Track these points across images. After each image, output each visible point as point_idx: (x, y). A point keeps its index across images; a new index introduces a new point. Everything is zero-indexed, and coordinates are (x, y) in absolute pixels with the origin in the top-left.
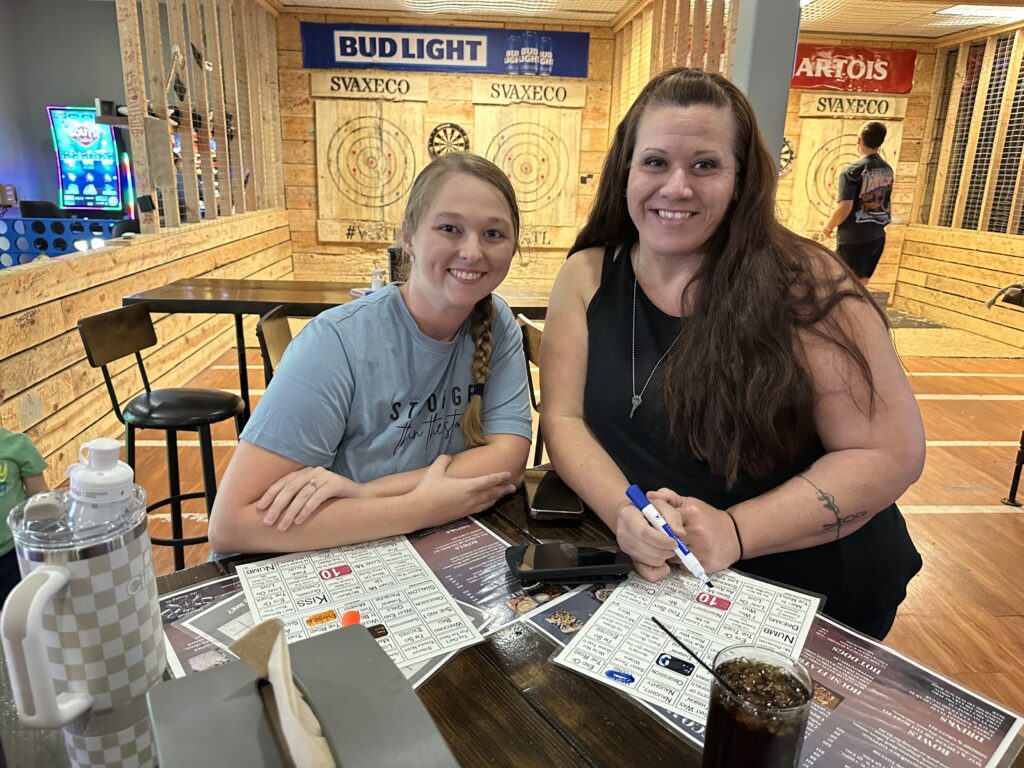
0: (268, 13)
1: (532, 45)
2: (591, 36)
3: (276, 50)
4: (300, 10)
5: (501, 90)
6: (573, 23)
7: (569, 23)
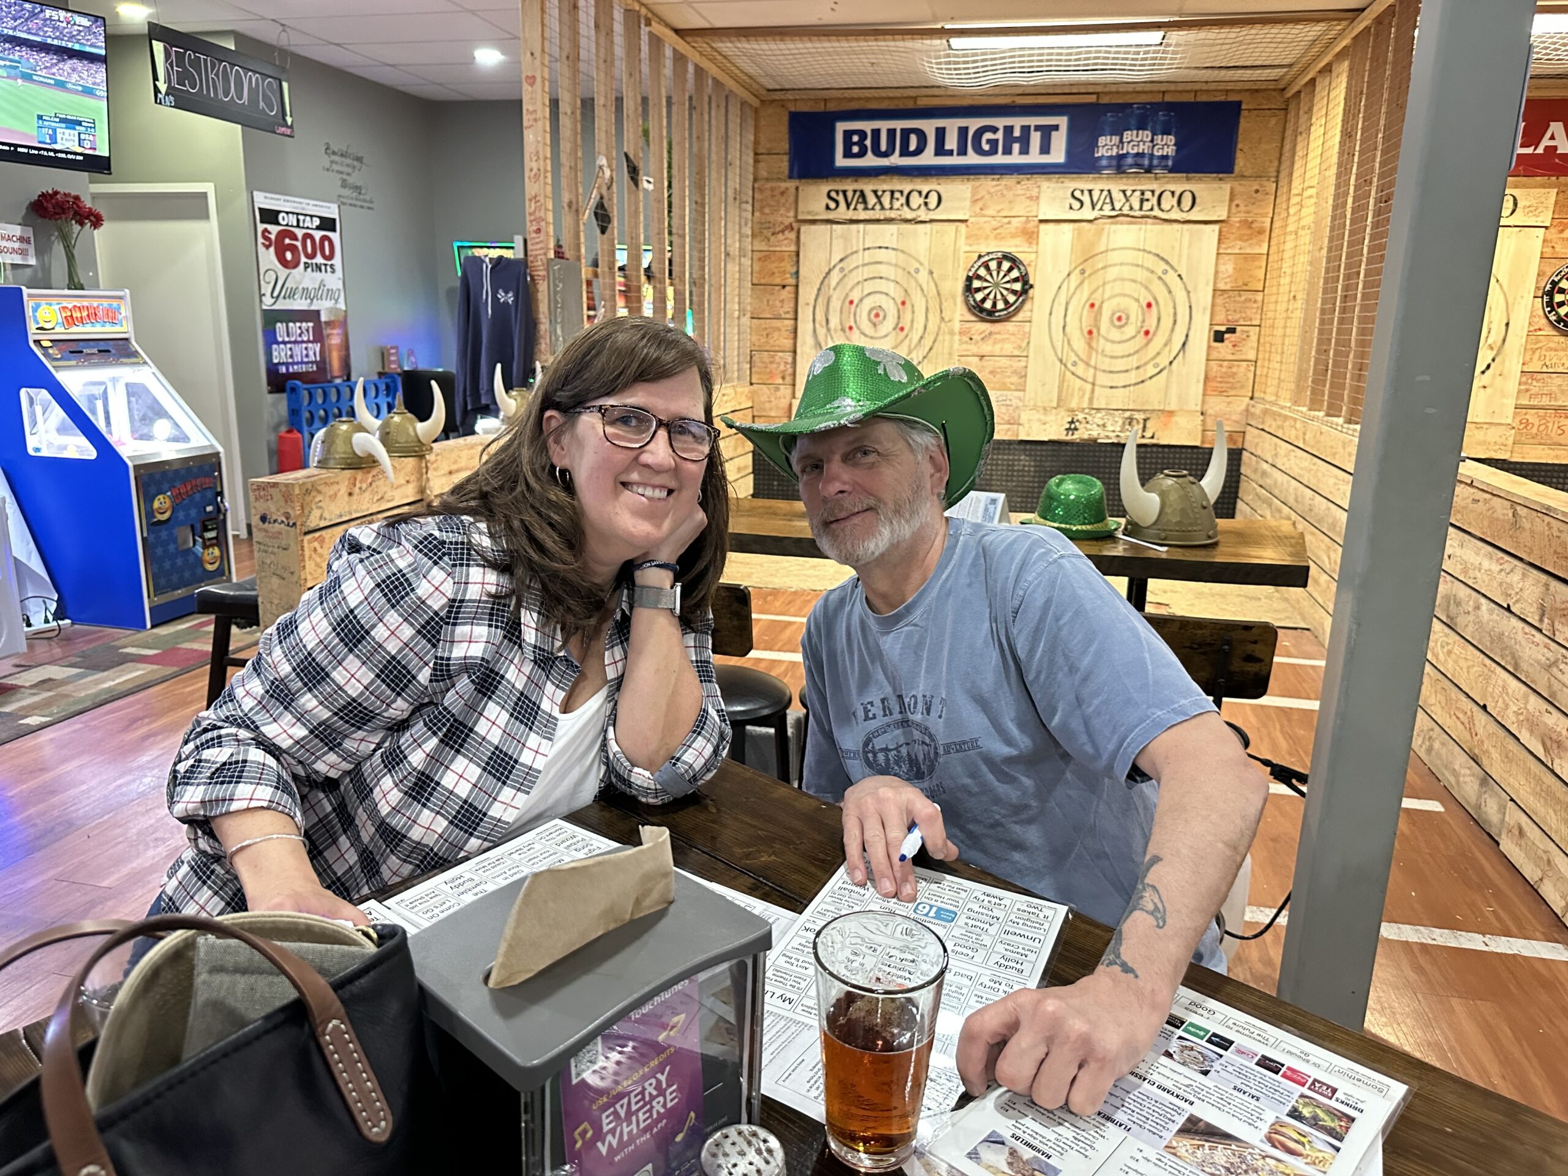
0: (743, 103)
1: (1141, 127)
2: (1244, 106)
3: (752, 154)
4: (790, 96)
5: (1086, 198)
6: (1213, 86)
7: (1205, 87)
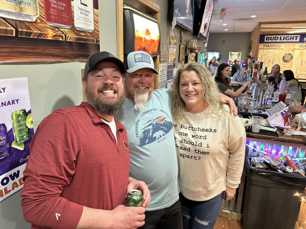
5: (302, 46)
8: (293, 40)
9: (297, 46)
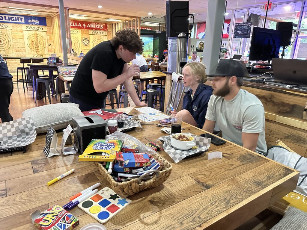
1: (34, 19)
2: (46, 18)
5: (28, 27)
8: (18, 21)
9: (24, 27)
